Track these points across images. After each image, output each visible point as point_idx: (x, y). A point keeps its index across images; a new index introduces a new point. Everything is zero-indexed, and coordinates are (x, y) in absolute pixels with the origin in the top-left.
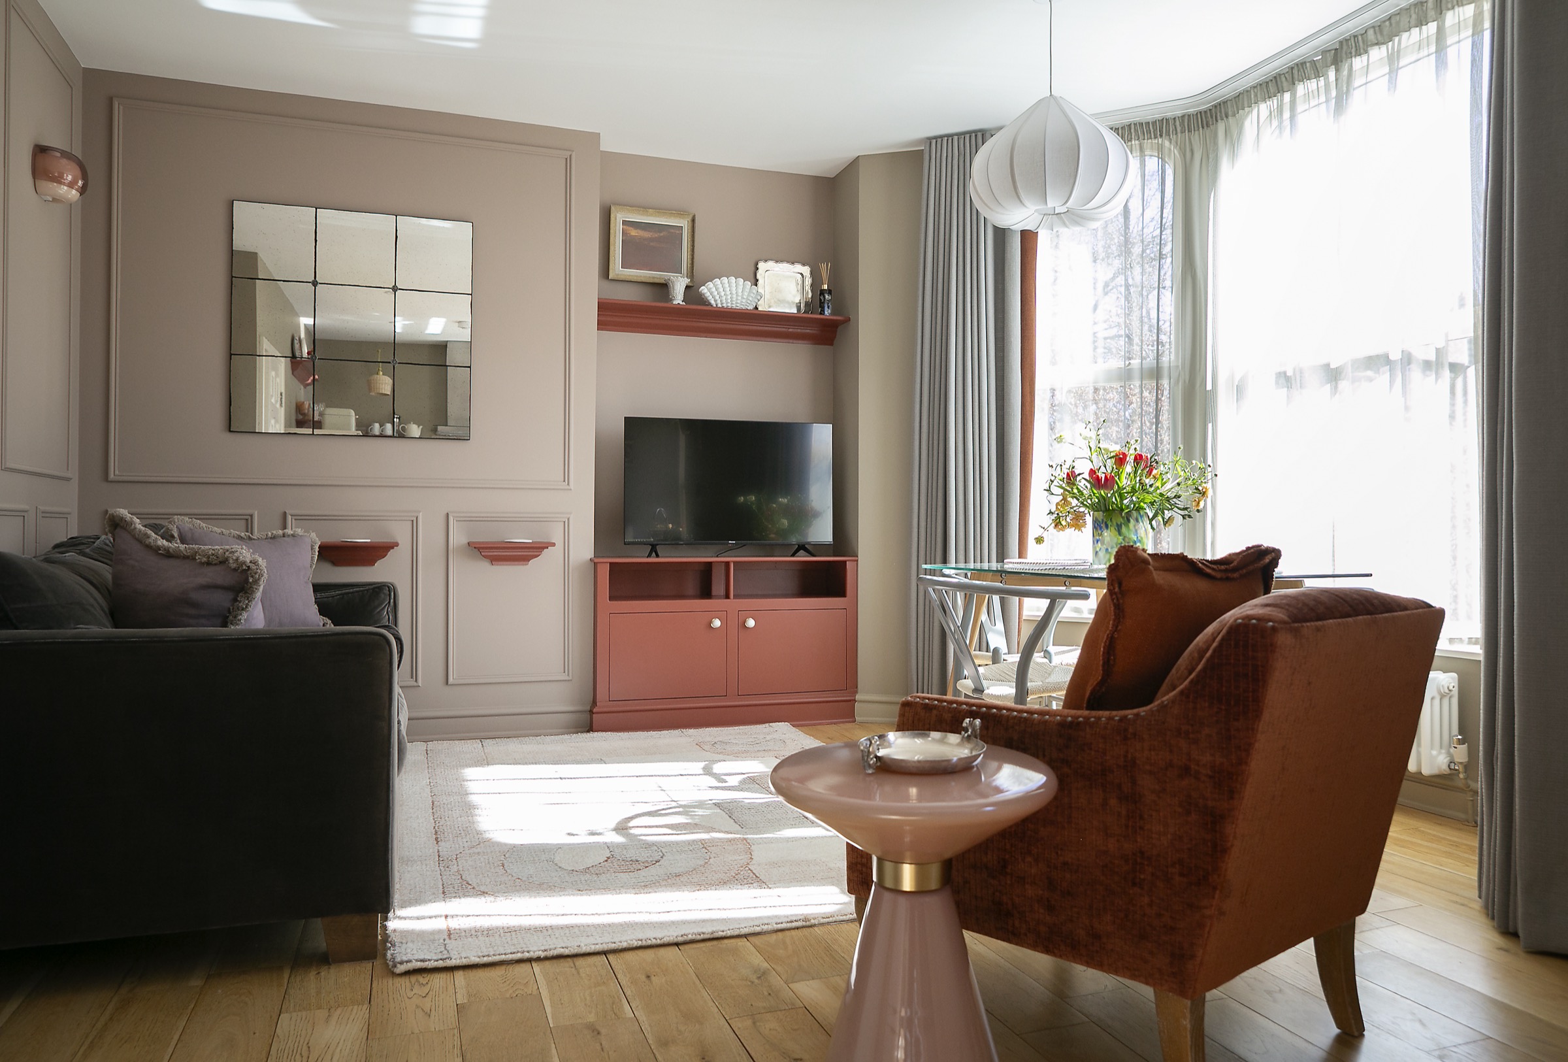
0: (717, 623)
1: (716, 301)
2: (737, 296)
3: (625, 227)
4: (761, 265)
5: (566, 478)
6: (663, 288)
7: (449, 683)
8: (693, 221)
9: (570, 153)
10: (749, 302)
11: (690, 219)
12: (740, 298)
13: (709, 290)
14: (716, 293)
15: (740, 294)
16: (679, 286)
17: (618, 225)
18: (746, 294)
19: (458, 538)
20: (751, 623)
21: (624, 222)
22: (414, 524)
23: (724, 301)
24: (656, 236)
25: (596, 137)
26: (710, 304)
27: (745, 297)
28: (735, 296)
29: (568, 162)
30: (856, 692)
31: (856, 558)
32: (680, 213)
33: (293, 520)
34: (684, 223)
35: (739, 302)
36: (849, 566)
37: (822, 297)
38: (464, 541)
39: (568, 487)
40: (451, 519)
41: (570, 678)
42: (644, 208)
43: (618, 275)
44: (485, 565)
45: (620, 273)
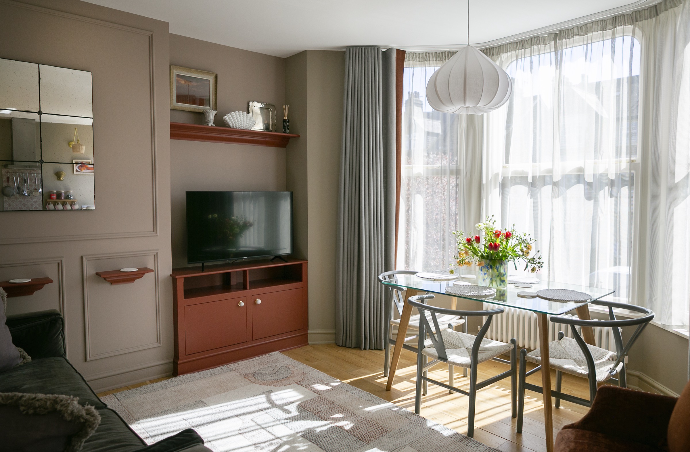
0: (242, 304)
1: (233, 124)
2: (244, 122)
3: (178, 78)
4: (251, 104)
5: (155, 229)
6: (201, 116)
7: (87, 360)
8: (216, 77)
9: (151, 33)
10: (250, 125)
11: (214, 76)
12: (245, 123)
13: (229, 118)
14: (233, 120)
16: (212, 115)
17: (174, 77)
18: (248, 121)
19: (89, 271)
20: (259, 301)
21: (178, 76)
22: (60, 265)
23: (237, 125)
24: (196, 84)
25: (166, 24)
26: (230, 127)
27: (248, 123)
28: (242, 122)
29: (150, 38)
30: (308, 329)
31: (307, 261)
32: (208, 72)
34: (211, 78)
35: (245, 125)
36: (303, 265)
37: (285, 124)
38: (93, 272)
39: (156, 235)
40: (84, 260)
41: (161, 345)
42: (189, 68)
43: (175, 106)
44: (107, 286)
45: (176, 105)
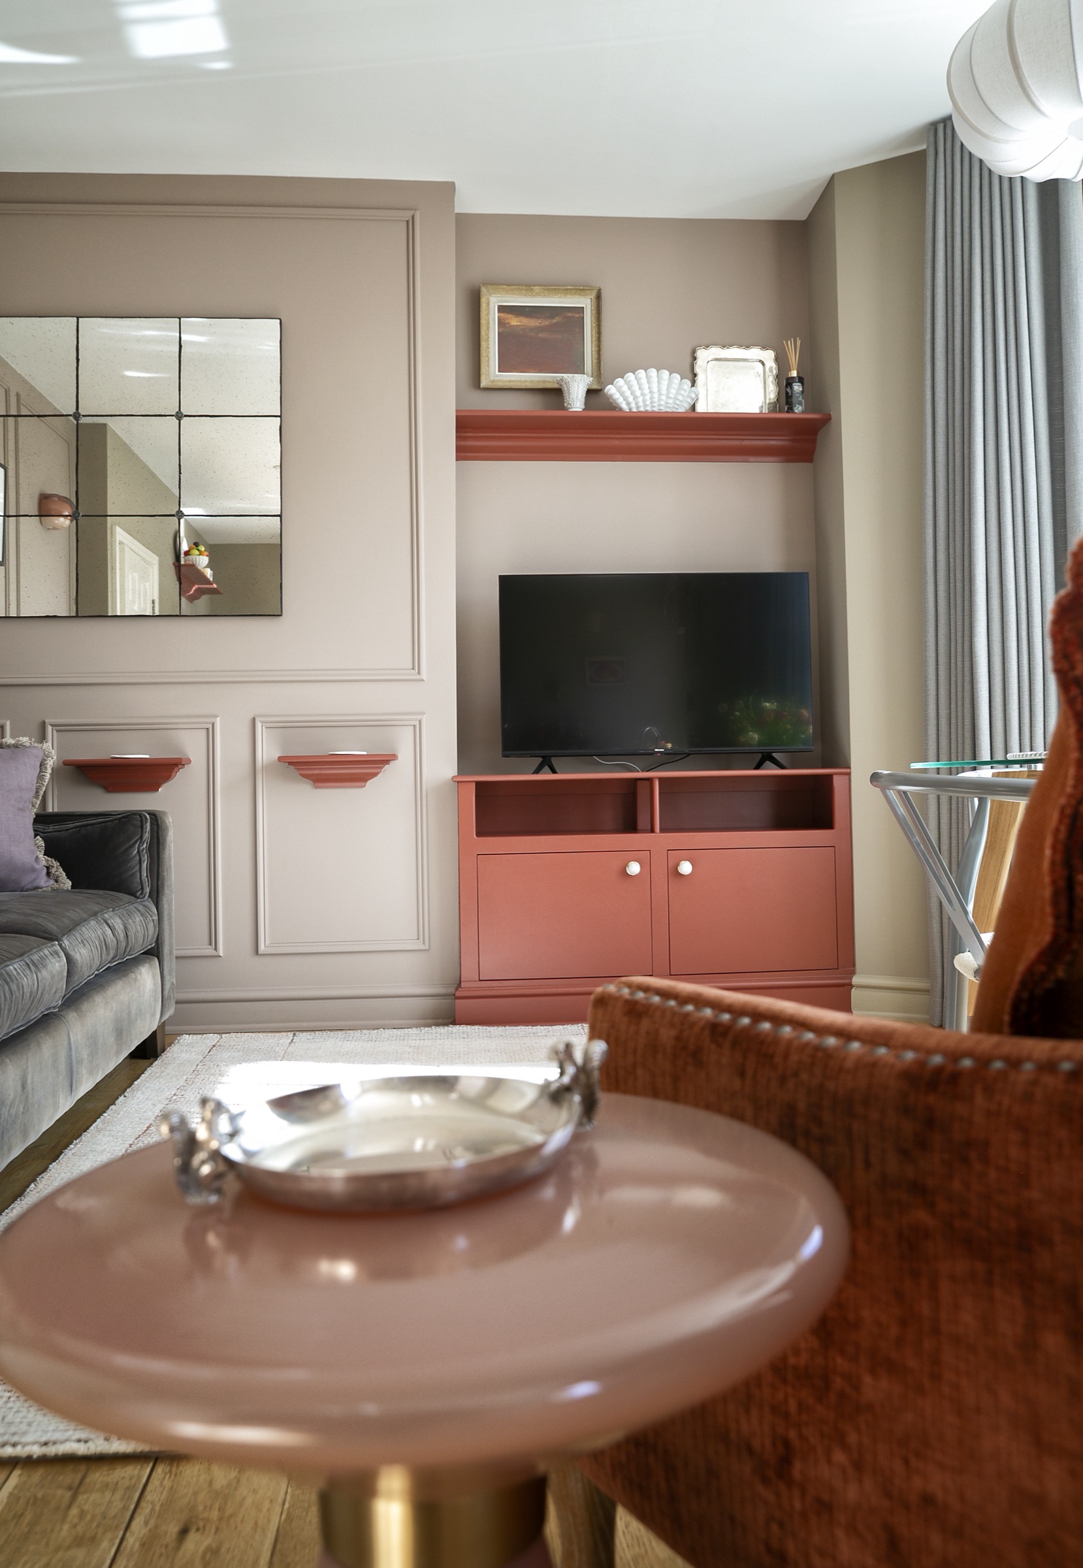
0: (634, 868)
1: (628, 404)
2: (660, 394)
3: (502, 315)
4: (703, 355)
5: (416, 664)
6: (556, 394)
7: (259, 953)
8: (599, 297)
9: (410, 213)
10: (678, 402)
11: (593, 295)
12: (664, 398)
13: (619, 389)
14: (628, 393)
15: (664, 392)
16: (577, 388)
17: (491, 312)
18: (673, 391)
19: (268, 751)
20: (686, 868)
21: (502, 309)
22: (210, 733)
23: (641, 404)
24: (547, 323)
25: (448, 189)
26: (621, 409)
27: (671, 396)
28: (656, 395)
29: (410, 225)
30: (853, 973)
31: (849, 770)
32: (579, 289)
33: (54, 731)
34: (585, 302)
35: (663, 403)
36: (838, 782)
37: (789, 390)
38: (276, 754)
39: (418, 677)
40: (259, 725)
41: (427, 947)
42: (527, 287)
43: (494, 381)
44: (305, 790)
45: (497, 379)
